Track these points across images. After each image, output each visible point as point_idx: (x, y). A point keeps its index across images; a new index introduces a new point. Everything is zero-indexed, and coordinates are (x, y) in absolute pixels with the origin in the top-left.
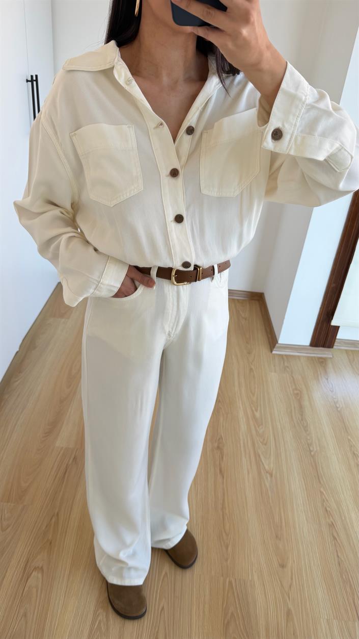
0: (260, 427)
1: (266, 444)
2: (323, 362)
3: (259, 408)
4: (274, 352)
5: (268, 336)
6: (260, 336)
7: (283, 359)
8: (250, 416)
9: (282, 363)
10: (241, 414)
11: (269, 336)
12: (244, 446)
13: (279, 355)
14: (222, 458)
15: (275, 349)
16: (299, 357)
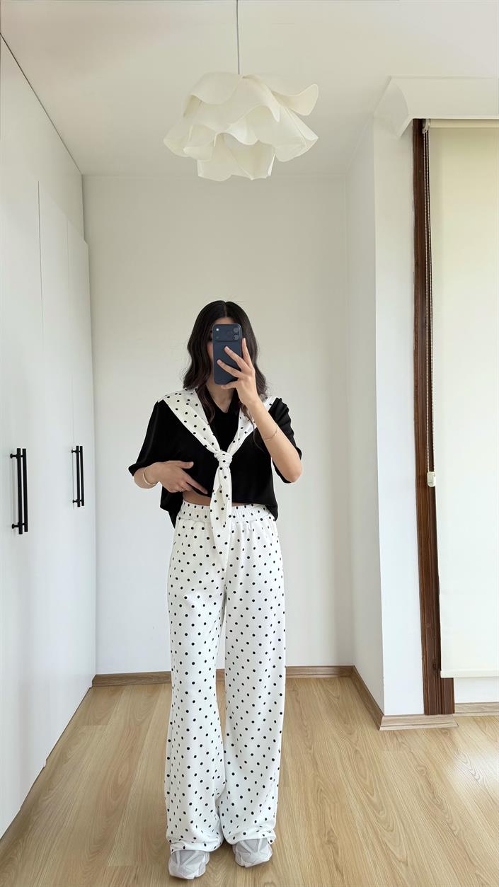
0: (381, 813)
2: (446, 732)
3: (375, 792)
5: (370, 712)
7: (394, 734)
8: (364, 803)
9: (395, 739)
10: (353, 801)
12: (364, 836)
14: (337, 853)
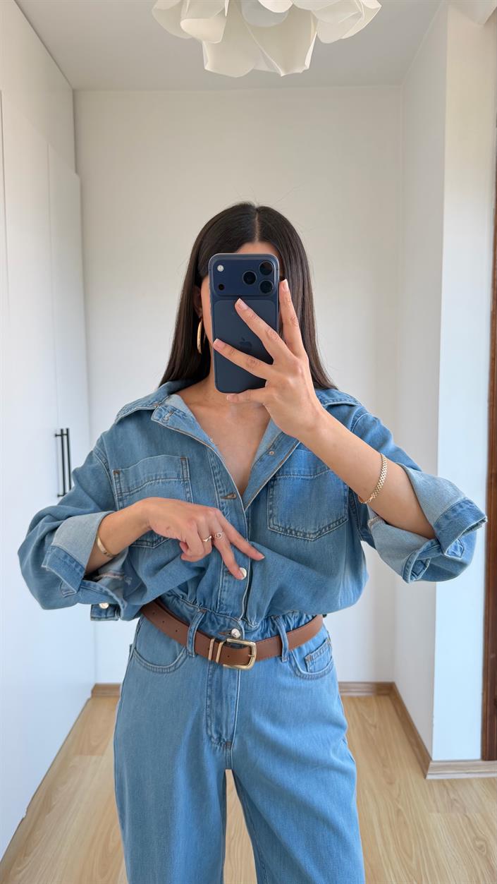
4: (429, 777)
5: (414, 750)
6: (402, 751)
7: (444, 786)
9: (445, 793)
11: (417, 750)
13: (439, 781)
15: (429, 772)
16: (469, 780)
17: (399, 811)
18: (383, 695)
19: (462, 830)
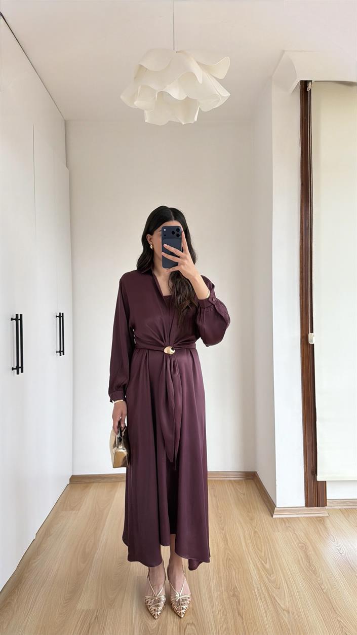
0: (271, 576)
1: (279, 589)
2: (320, 519)
3: (268, 561)
4: (274, 516)
7: (283, 520)
8: (260, 568)
9: (284, 524)
10: (252, 567)
11: (268, 504)
12: (260, 594)
13: (280, 518)
14: (240, 604)
15: (275, 514)
16: (298, 517)
17: (256, 532)
18: (250, 479)
19: (292, 540)
